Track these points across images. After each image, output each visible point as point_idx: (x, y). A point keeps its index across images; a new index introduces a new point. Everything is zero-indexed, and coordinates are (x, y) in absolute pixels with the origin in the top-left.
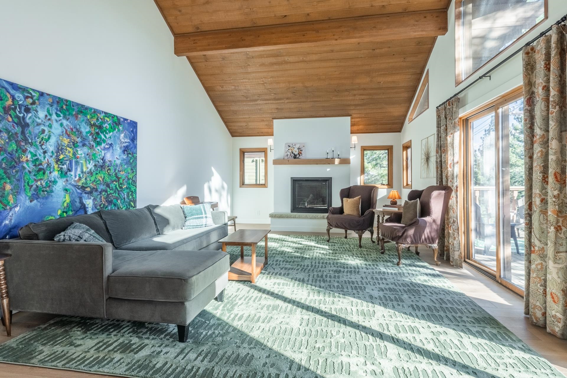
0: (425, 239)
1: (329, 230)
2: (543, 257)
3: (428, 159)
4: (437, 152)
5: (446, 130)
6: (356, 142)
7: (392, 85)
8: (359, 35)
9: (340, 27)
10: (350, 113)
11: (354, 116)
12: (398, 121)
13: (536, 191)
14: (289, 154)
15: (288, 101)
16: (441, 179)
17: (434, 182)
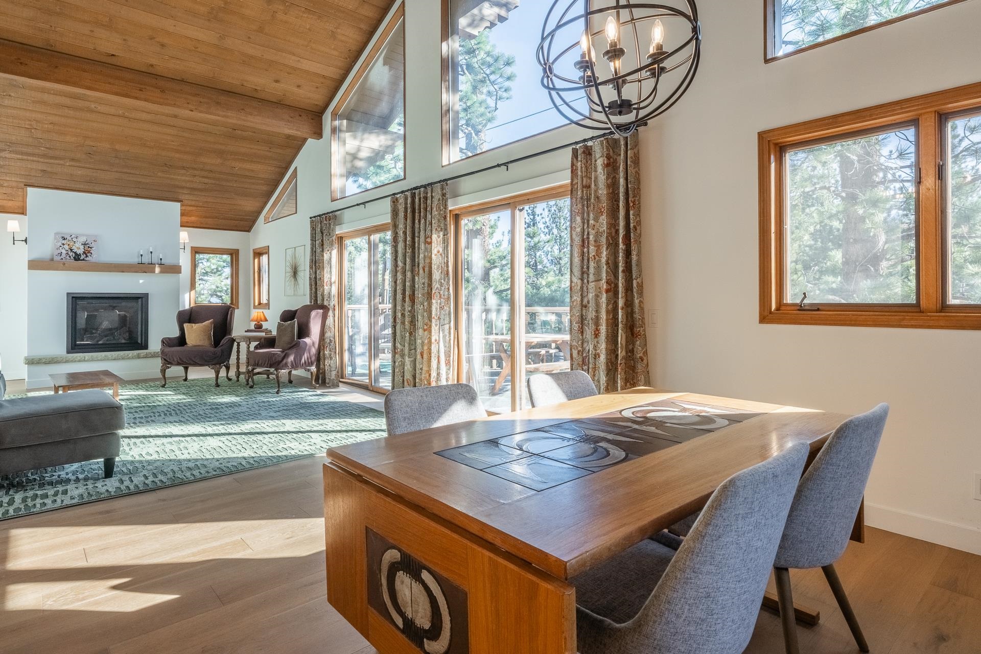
0: (305, 362)
1: (165, 370)
2: (403, 356)
3: (295, 273)
4: (311, 268)
5: (323, 245)
6: (187, 241)
7: (247, 173)
8: (224, 113)
9: (196, 95)
10: (181, 197)
11: (186, 202)
12: (248, 217)
13: (399, 308)
14: (64, 252)
15: (73, 163)
16: (316, 297)
17: (307, 301)
